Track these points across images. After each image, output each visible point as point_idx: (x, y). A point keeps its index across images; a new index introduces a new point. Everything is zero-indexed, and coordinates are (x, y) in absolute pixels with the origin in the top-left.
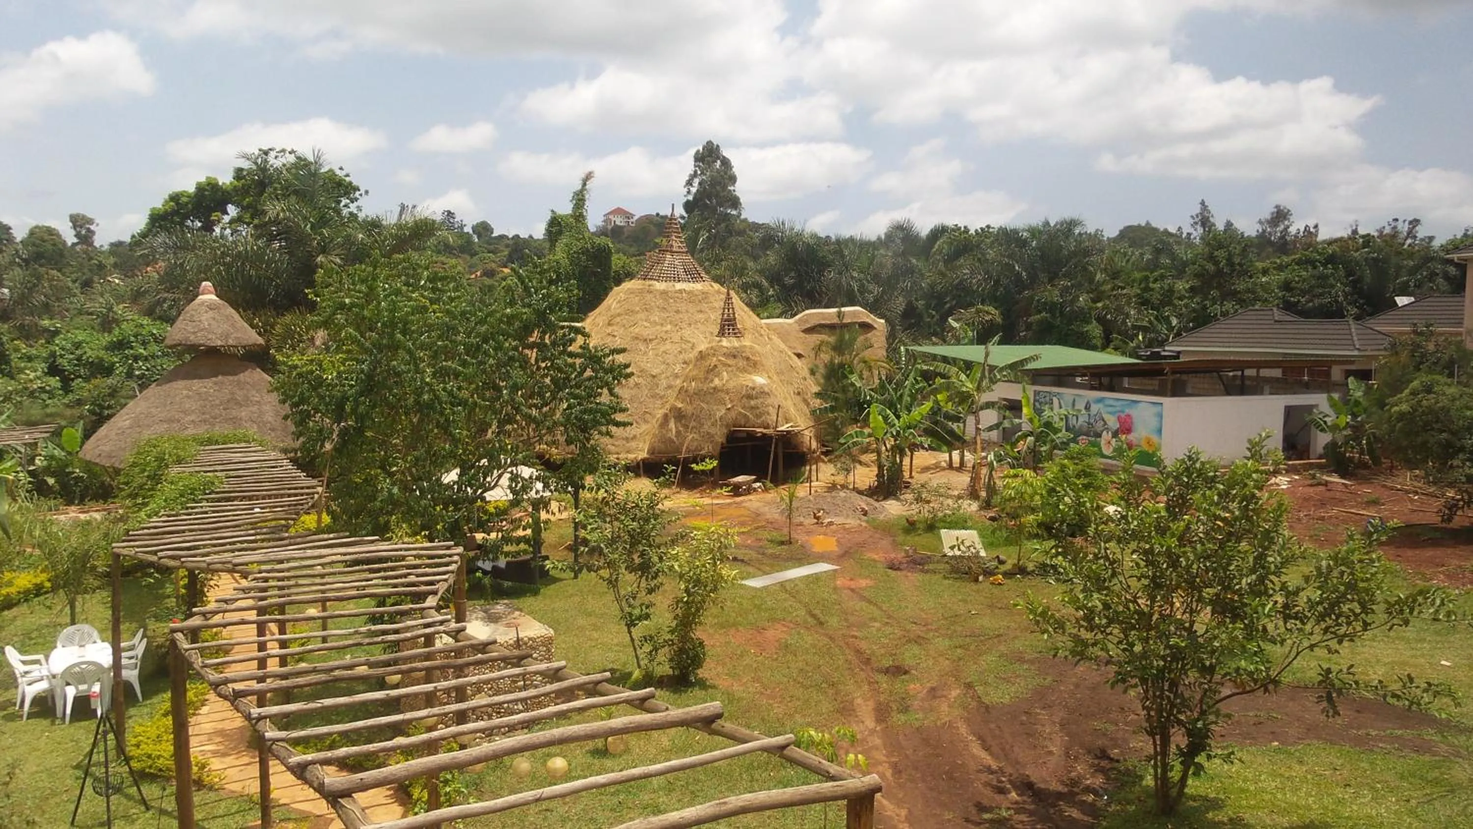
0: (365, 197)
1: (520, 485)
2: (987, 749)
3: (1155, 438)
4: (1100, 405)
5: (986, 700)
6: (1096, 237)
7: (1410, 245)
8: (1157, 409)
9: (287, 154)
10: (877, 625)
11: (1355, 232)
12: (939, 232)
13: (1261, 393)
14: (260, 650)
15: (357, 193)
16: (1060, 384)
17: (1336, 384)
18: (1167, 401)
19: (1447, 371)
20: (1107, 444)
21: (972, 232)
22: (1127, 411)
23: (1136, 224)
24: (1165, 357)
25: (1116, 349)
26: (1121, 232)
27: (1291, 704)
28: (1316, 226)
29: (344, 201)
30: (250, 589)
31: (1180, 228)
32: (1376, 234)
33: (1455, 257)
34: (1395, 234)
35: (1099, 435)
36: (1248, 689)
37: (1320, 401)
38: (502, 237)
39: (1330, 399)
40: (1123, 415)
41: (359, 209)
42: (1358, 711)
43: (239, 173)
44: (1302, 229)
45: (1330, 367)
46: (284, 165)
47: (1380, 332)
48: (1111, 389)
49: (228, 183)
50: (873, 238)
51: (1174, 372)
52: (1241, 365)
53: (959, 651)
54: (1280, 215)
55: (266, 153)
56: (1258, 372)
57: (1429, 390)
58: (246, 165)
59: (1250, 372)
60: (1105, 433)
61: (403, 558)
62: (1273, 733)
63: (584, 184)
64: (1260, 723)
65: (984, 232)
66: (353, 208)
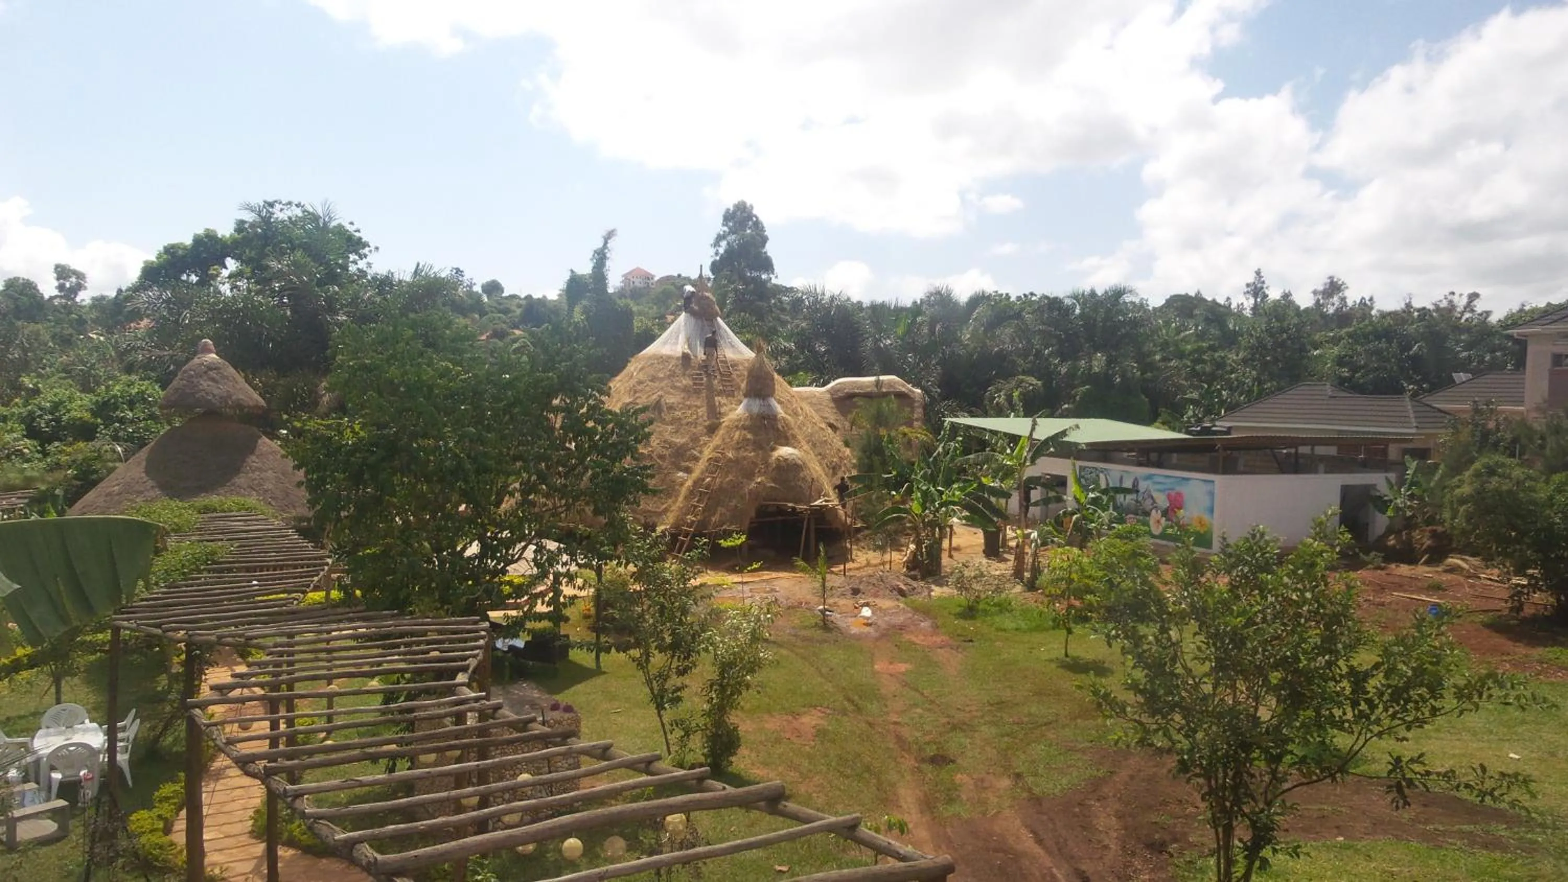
0: (374, 254)
1: (545, 557)
2: (1039, 841)
3: (1206, 517)
4: (1149, 482)
5: (1036, 791)
6: (1142, 307)
7: (1467, 320)
8: (1207, 487)
9: (294, 207)
10: (919, 710)
11: (1409, 305)
12: (978, 300)
13: (1315, 471)
14: (272, 729)
15: (367, 249)
16: (1106, 460)
17: (1394, 463)
18: (1218, 479)
19: (1508, 452)
20: (1157, 523)
21: (1013, 299)
22: (1178, 489)
23: (1183, 293)
24: (1216, 433)
25: (1163, 423)
26: (1167, 301)
27: (1355, 798)
28: (1371, 299)
29: (352, 257)
30: (266, 664)
31: (1228, 299)
32: (1431, 307)
33: (1514, 332)
34: (1452, 307)
35: (1147, 514)
36: (1314, 778)
37: (1378, 480)
38: (513, 297)
39: (1387, 480)
40: (1173, 493)
41: (369, 265)
42: (1425, 805)
43: (240, 226)
44: (1358, 302)
45: (1387, 446)
46: (290, 218)
47: (1440, 411)
48: (1159, 465)
49: (228, 236)
50: (909, 304)
51: (1225, 448)
52: (1294, 442)
53: (1006, 739)
54: (1334, 287)
55: (271, 205)
56: (1312, 449)
57: (1491, 472)
58: (249, 217)
59: (1304, 450)
60: (1154, 512)
61: (424, 633)
62: (1338, 827)
63: (606, 243)
64: (1324, 817)
65: (1026, 300)
66: (362, 264)
